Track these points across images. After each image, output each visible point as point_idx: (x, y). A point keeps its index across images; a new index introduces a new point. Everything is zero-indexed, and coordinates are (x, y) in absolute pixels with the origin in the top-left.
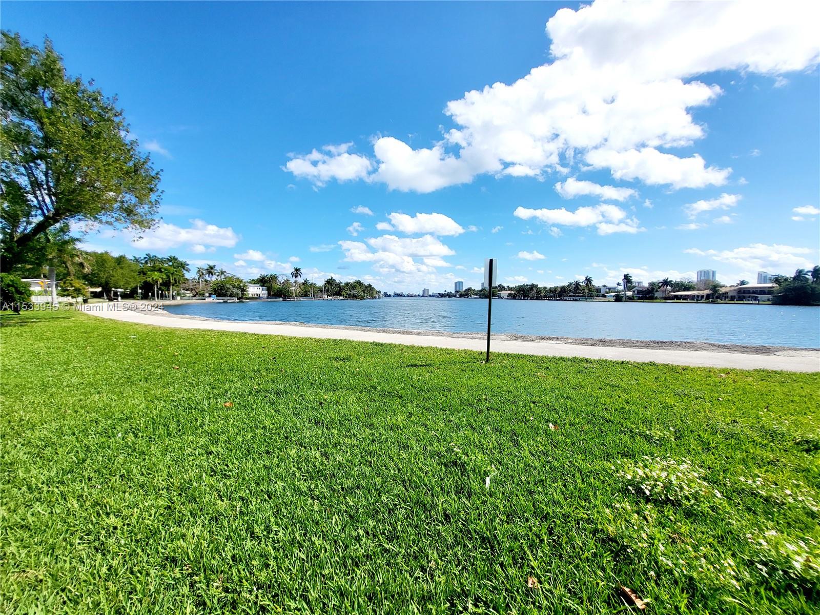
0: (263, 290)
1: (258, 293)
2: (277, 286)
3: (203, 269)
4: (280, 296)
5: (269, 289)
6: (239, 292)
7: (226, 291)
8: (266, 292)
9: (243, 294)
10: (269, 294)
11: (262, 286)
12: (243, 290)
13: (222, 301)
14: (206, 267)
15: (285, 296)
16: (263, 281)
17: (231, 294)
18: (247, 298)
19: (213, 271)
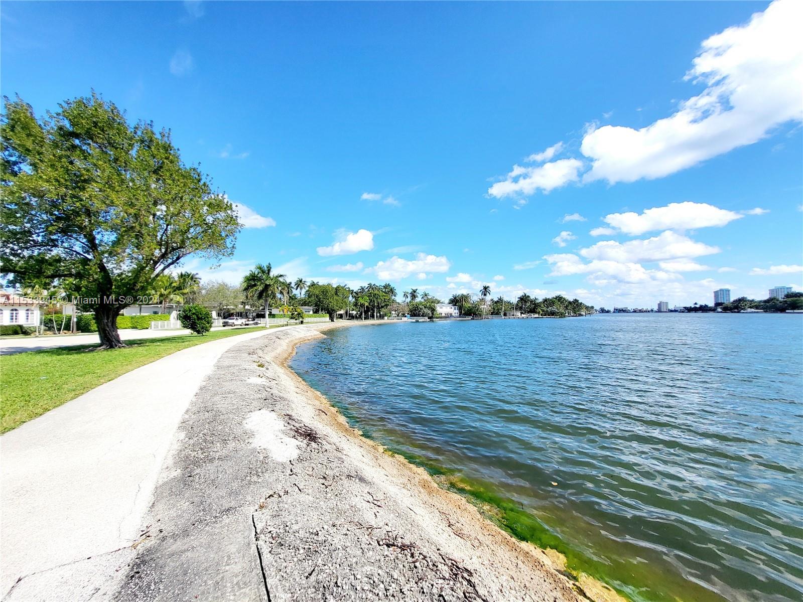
0: (455, 309)
1: (451, 312)
2: (467, 305)
3: (408, 293)
4: (470, 315)
5: (460, 308)
6: (429, 312)
7: (420, 311)
8: (457, 311)
9: (432, 314)
10: (461, 313)
11: (454, 305)
12: (433, 310)
13: (414, 320)
14: (410, 291)
15: (475, 314)
16: (455, 301)
17: (423, 314)
18: (437, 318)
19: (415, 294)
